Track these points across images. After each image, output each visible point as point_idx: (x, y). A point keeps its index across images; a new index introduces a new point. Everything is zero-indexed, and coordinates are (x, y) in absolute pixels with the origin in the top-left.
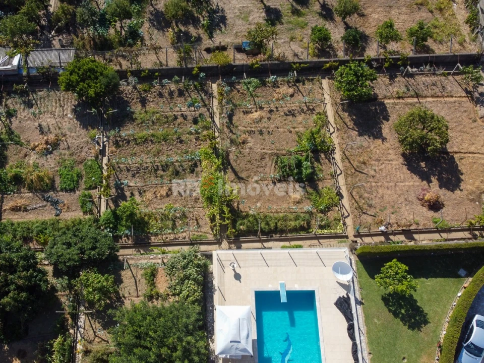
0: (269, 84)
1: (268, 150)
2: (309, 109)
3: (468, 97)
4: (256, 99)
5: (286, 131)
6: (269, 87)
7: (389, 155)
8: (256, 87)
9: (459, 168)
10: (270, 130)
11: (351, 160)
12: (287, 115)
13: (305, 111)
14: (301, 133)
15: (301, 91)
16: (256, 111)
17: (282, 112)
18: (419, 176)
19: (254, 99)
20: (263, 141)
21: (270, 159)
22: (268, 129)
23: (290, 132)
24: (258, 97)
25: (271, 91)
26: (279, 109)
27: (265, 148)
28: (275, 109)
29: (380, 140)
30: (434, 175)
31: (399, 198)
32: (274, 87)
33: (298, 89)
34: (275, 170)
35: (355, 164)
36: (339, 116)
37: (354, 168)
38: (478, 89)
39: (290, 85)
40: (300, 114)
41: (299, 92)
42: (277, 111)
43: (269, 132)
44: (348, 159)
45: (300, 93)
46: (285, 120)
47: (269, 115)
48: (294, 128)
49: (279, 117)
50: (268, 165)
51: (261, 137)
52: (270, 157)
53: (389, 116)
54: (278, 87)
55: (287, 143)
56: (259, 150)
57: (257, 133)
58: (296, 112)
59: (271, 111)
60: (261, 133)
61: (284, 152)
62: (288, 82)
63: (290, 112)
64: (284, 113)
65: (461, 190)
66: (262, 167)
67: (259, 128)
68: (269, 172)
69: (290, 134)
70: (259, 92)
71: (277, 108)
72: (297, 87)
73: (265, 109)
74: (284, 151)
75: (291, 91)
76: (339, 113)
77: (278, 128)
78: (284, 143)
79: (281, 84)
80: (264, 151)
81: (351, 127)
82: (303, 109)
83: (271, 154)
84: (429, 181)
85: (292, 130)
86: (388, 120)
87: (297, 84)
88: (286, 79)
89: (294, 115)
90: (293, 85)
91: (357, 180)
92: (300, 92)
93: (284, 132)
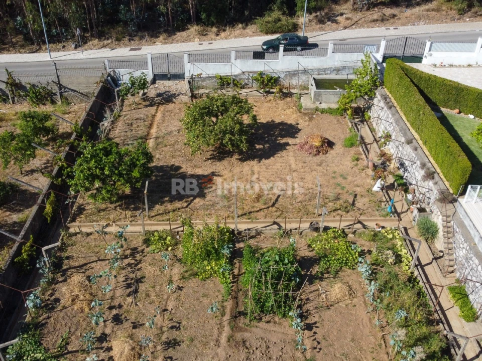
0: (41, 318)
1: (220, 334)
2: (133, 255)
3: (158, 106)
4: (70, 348)
5: (175, 295)
6: (49, 318)
7: (244, 172)
8: (38, 344)
9: (265, 122)
10: (168, 324)
11: (252, 210)
12: (136, 291)
13: (133, 261)
14: (186, 272)
15: (81, 263)
16: (110, 349)
17: (125, 299)
18: (278, 151)
19: (69, 352)
20: (196, 342)
21: (246, 330)
22: (165, 329)
23: (180, 288)
24: (68, 344)
25: (62, 314)
26: (116, 303)
27: (215, 337)
28: (114, 312)
29: (215, 178)
30: (276, 140)
31: (318, 171)
32: (53, 308)
33: (75, 268)
34: (275, 322)
35: (259, 205)
36: (159, 215)
37: (268, 207)
38: (150, 97)
39: (60, 280)
40: (139, 269)
41: (85, 267)
42: (120, 306)
43: (172, 328)
44: (251, 212)
45: (88, 265)
46: (148, 295)
47: (127, 325)
48: (170, 282)
49: (136, 305)
50: (263, 335)
51: (184, 345)
52: (241, 330)
53: (173, 165)
54: (57, 300)
55: (205, 295)
56: (219, 350)
57: (171, 352)
58: (132, 276)
59: (117, 320)
60: (172, 344)
61: (229, 305)
62: (53, 282)
63: (128, 286)
64: (128, 295)
65: (298, 124)
66: (268, 347)
67: (159, 348)
68: (280, 336)
69: (184, 290)
70: (52, 341)
71: (111, 308)
72: (70, 268)
73: (108, 331)
74: (225, 304)
75: (77, 278)
76: (153, 214)
77: (165, 310)
78: (205, 301)
79: (52, 295)
80: (223, 340)
81: (185, 205)
82: (129, 265)
83: (234, 328)
84: (288, 144)
85: (174, 286)
86: (179, 168)
87: (64, 268)
88: (43, 282)
89: (139, 281)
90: (62, 276)
91: (291, 207)
92: (85, 265)
93: (178, 299)
